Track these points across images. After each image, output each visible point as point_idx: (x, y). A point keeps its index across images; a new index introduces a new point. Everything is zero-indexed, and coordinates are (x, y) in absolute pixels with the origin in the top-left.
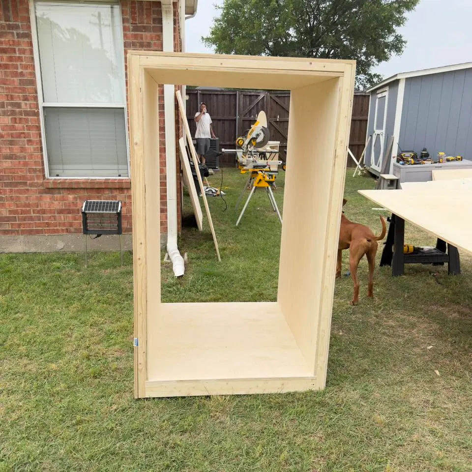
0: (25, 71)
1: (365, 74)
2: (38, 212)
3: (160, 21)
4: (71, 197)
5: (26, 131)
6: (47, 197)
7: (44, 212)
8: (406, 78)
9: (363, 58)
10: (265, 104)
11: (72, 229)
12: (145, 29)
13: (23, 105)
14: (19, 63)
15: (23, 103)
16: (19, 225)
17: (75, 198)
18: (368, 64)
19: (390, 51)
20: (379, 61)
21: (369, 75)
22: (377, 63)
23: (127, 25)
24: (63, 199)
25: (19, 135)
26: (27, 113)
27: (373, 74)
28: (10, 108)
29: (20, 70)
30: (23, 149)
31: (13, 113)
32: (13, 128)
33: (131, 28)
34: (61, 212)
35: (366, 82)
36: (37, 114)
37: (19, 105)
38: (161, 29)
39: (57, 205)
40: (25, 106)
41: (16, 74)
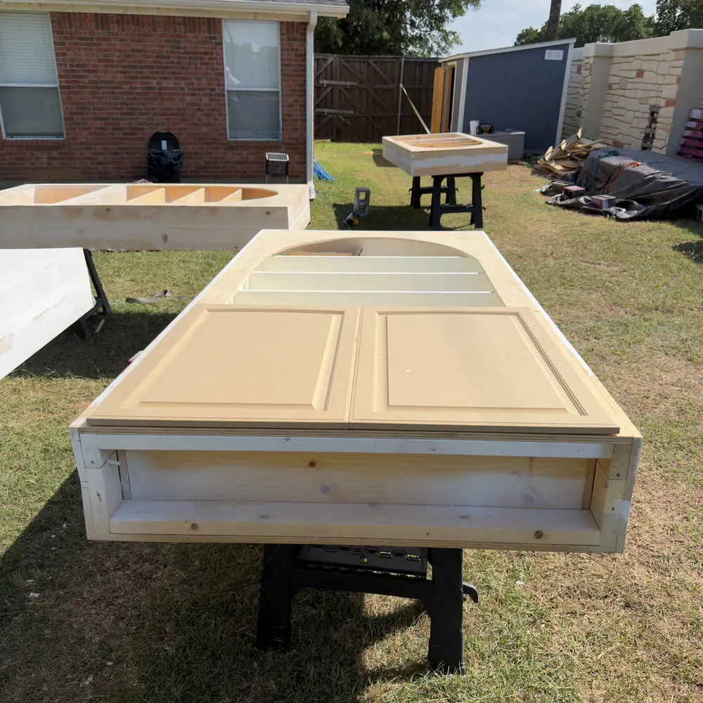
0: (219, 67)
1: (439, 31)
2: (224, 163)
3: (305, 34)
4: (245, 152)
5: (218, 107)
6: (230, 152)
7: (227, 162)
8: (470, 58)
9: (437, 11)
10: (334, 68)
11: (245, 175)
12: (295, 39)
13: (217, 89)
14: (215, 62)
15: (217, 88)
16: (211, 172)
17: (247, 154)
18: (442, 19)
19: (467, 4)
20: (454, 16)
21: (444, 31)
22: (451, 18)
23: (283, 37)
24: (239, 154)
25: (213, 110)
26: (219, 95)
27: (448, 31)
28: (208, 92)
29: (216, 66)
30: (216, 120)
31: (211, 95)
32: (210, 105)
33: (286, 39)
34: (238, 163)
35: (441, 40)
36: (224, 96)
37: (214, 90)
38: (305, 40)
39: (236, 158)
40: (218, 91)
41: (213, 69)
